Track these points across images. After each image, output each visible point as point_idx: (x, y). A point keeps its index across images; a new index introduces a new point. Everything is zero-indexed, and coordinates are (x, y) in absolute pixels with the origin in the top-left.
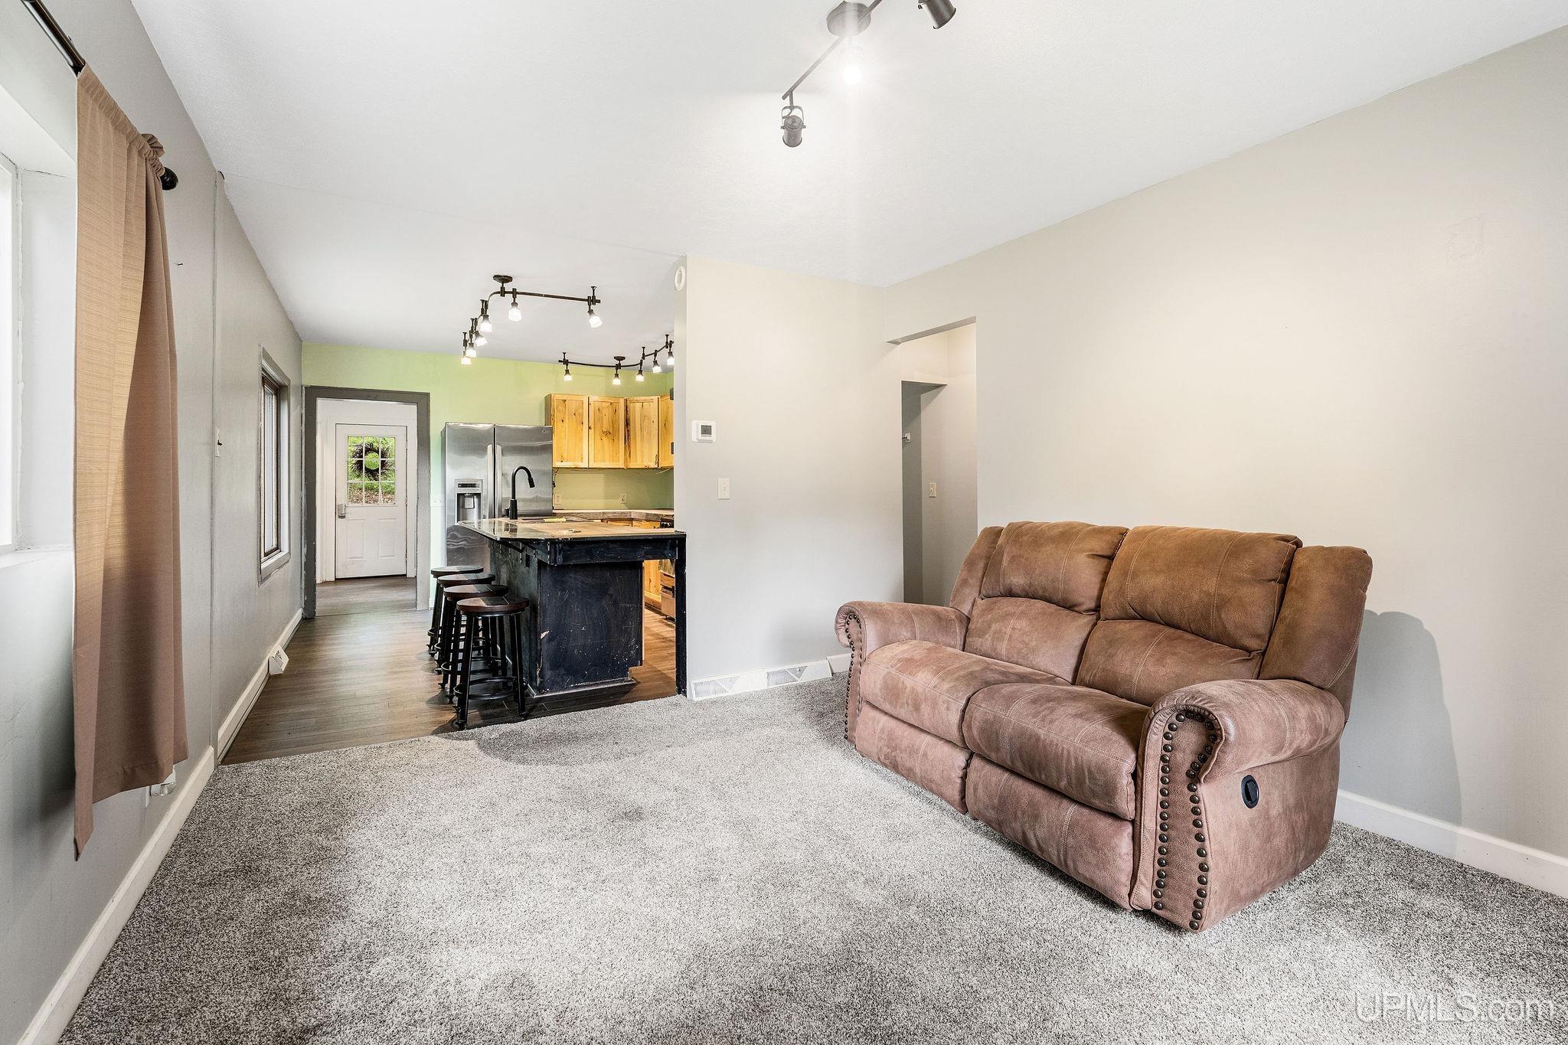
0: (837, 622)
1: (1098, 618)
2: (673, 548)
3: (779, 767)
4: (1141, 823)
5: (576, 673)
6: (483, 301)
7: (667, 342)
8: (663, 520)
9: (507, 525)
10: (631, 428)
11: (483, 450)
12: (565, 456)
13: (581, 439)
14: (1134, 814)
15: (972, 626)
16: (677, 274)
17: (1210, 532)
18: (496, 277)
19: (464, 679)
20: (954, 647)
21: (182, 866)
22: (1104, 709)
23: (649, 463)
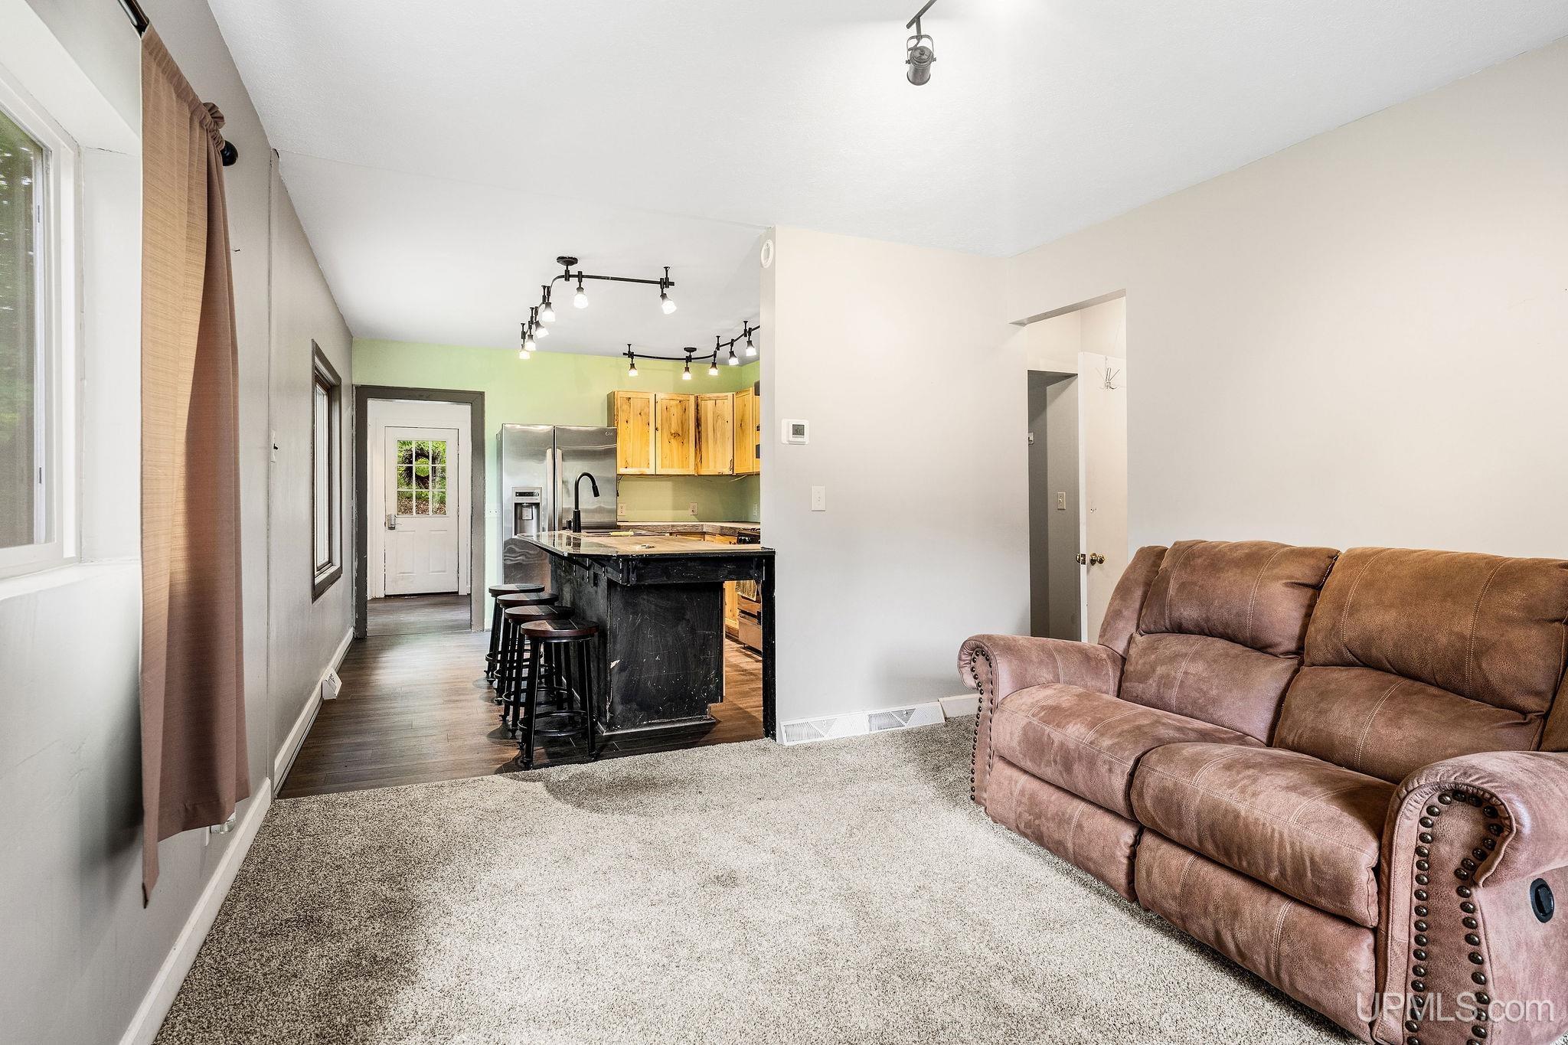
0: (960, 659)
1: (1301, 663)
2: (759, 567)
3: (892, 830)
4: (1387, 933)
5: (649, 708)
6: (544, 287)
7: (745, 330)
8: (740, 534)
9: (569, 538)
10: (703, 427)
11: (542, 455)
12: (630, 461)
13: (647, 442)
14: (1377, 920)
15: (1129, 668)
16: (763, 249)
17: (1459, 556)
18: (561, 259)
19: (529, 712)
20: (1108, 693)
21: (242, 911)
22: (1324, 781)
23: (724, 470)
